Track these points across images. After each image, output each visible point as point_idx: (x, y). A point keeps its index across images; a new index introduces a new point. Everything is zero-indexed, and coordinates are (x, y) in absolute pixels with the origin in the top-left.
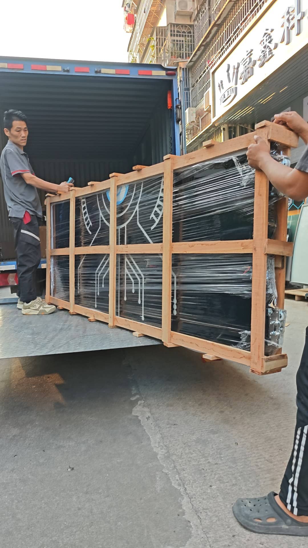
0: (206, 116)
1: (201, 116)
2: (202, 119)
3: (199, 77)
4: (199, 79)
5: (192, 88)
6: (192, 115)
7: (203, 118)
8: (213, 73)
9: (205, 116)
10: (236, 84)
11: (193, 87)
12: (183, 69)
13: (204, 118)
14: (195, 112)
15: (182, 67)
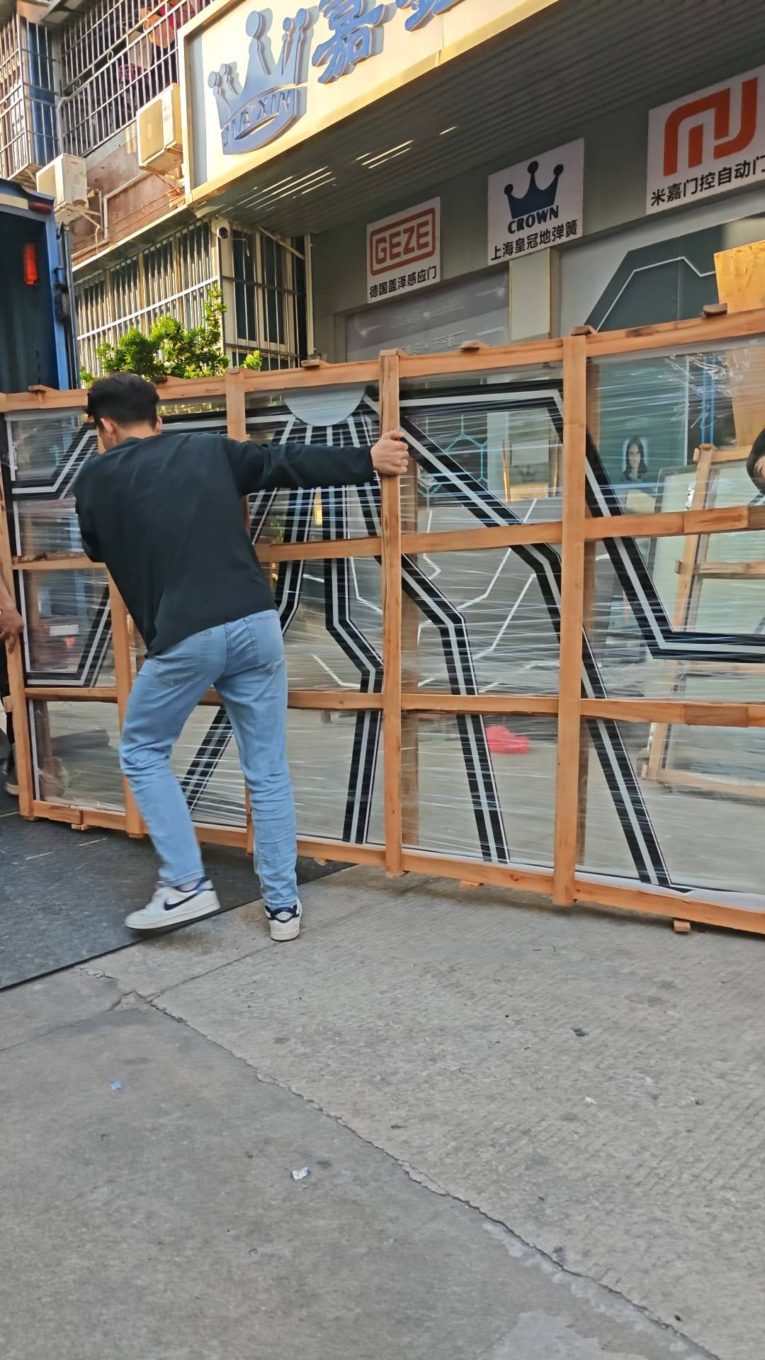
0: (131, 193)
1: (105, 189)
2: (109, 200)
3: (94, 62)
4: (97, 70)
5: (64, 98)
6: (76, 180)
7: (115, 197)
8: (191, 38)
9: (125, 191)
10: (299, 79)
11: (67, 93)
12: (32, 26)
13: (122, 197)
14: (85, 172)
15: (30, 19)
